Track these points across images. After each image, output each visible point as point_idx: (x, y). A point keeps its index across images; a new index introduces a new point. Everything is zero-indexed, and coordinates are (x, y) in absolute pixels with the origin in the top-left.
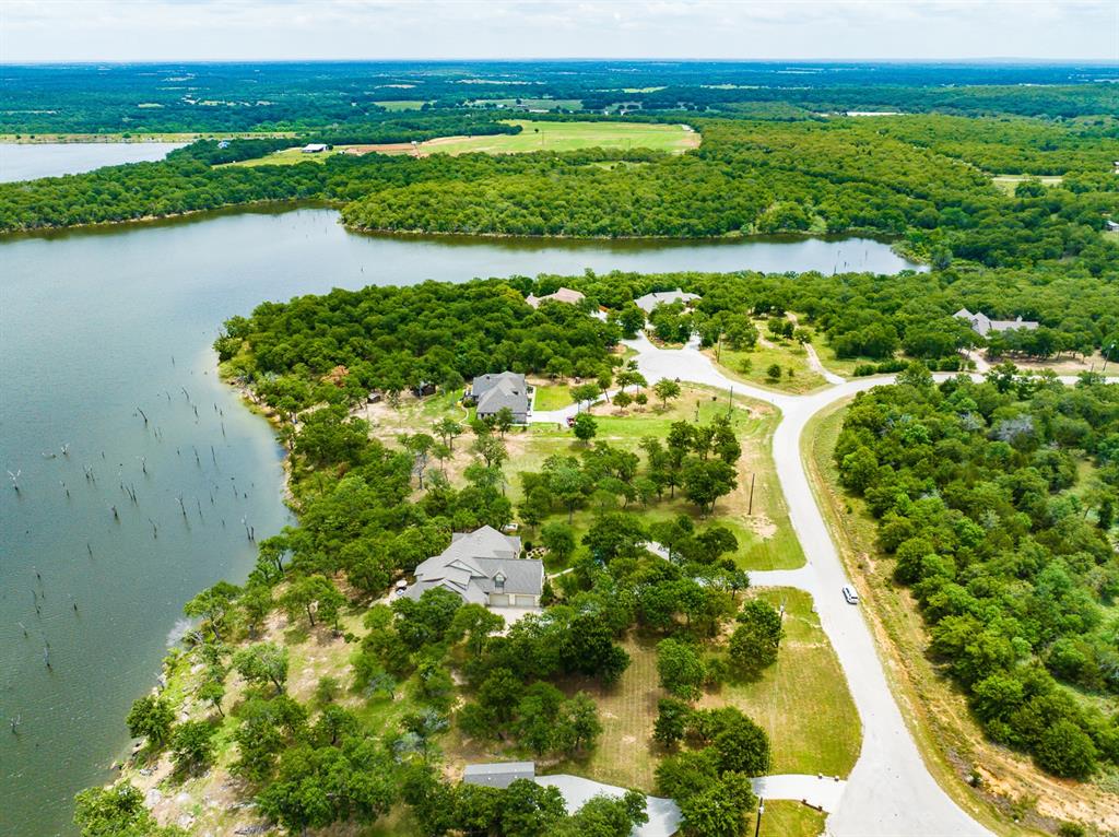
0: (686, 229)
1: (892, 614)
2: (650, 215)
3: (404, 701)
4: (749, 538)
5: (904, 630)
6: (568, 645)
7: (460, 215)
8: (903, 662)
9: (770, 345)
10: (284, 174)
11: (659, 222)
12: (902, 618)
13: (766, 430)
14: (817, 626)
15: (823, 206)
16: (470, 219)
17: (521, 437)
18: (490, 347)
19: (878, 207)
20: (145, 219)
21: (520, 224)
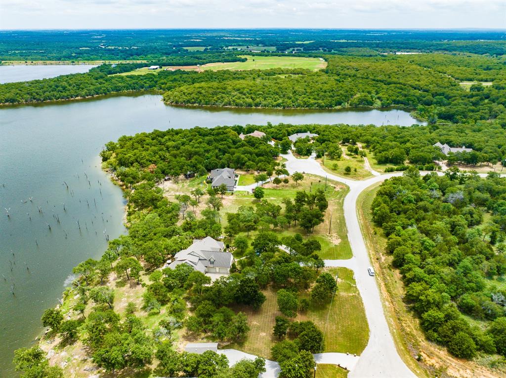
0: (316, 105)
1: (390, 281)
2: (300, 98)
3: (165, 314)
4: (328, 245)
5: (395, 288)
6: (238, 291)
7: (215, 98)
8: (392, 302)
9: (348, 158)
10: (139, 79)
11: (304, 101)
12: (394, 283)
13: (342, 196)
14: (354, 286)
15: (380, 95)
16: (219, 99)
17: (231, 197)
18: (220, 156)
19: (405, 96)
20: (77, 98)
21: (241, 102)
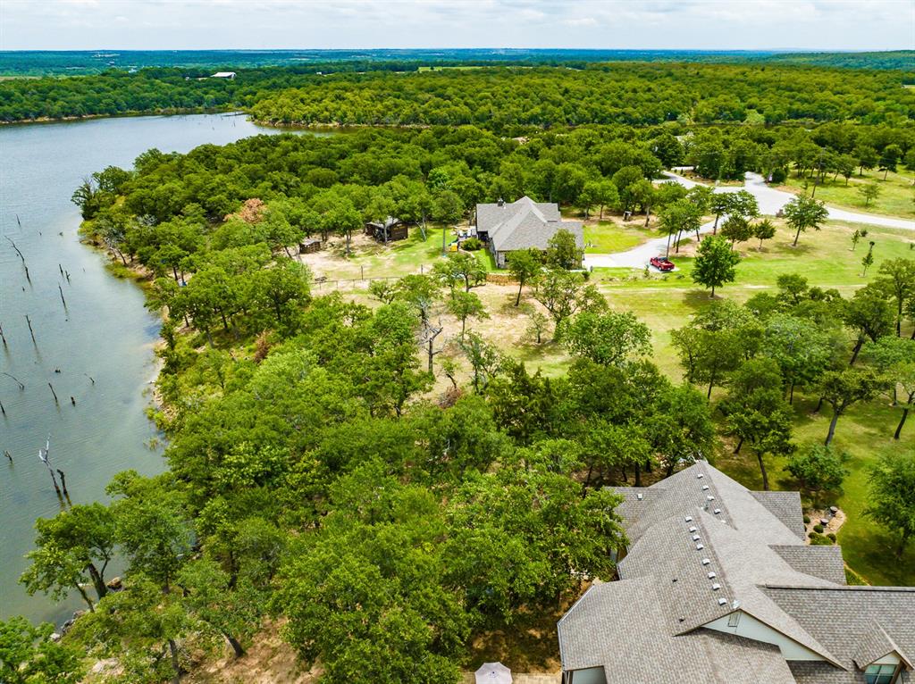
0: (621, 118)
2: (583, 103)
7: (379, 106)
16: (390, 110)
20: (39, 120)
21: (445, 114)
